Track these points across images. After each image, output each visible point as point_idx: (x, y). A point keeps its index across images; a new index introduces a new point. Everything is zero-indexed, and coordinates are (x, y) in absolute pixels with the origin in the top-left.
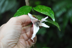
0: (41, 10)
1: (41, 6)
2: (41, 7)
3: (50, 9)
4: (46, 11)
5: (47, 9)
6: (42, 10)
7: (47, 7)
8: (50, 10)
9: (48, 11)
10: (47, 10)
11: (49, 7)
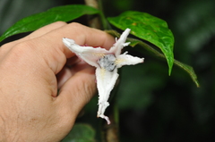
0: (134, 24)
1: (135, 13)
2: (135, 17)
3: (165, 25)
4: (147, 28)
5: (155, 23)
6: (137, 25)
7: (154, 19)
8: (161, 27)
9: (157, 29)
10: (153, 26)
11: (160, 20)
